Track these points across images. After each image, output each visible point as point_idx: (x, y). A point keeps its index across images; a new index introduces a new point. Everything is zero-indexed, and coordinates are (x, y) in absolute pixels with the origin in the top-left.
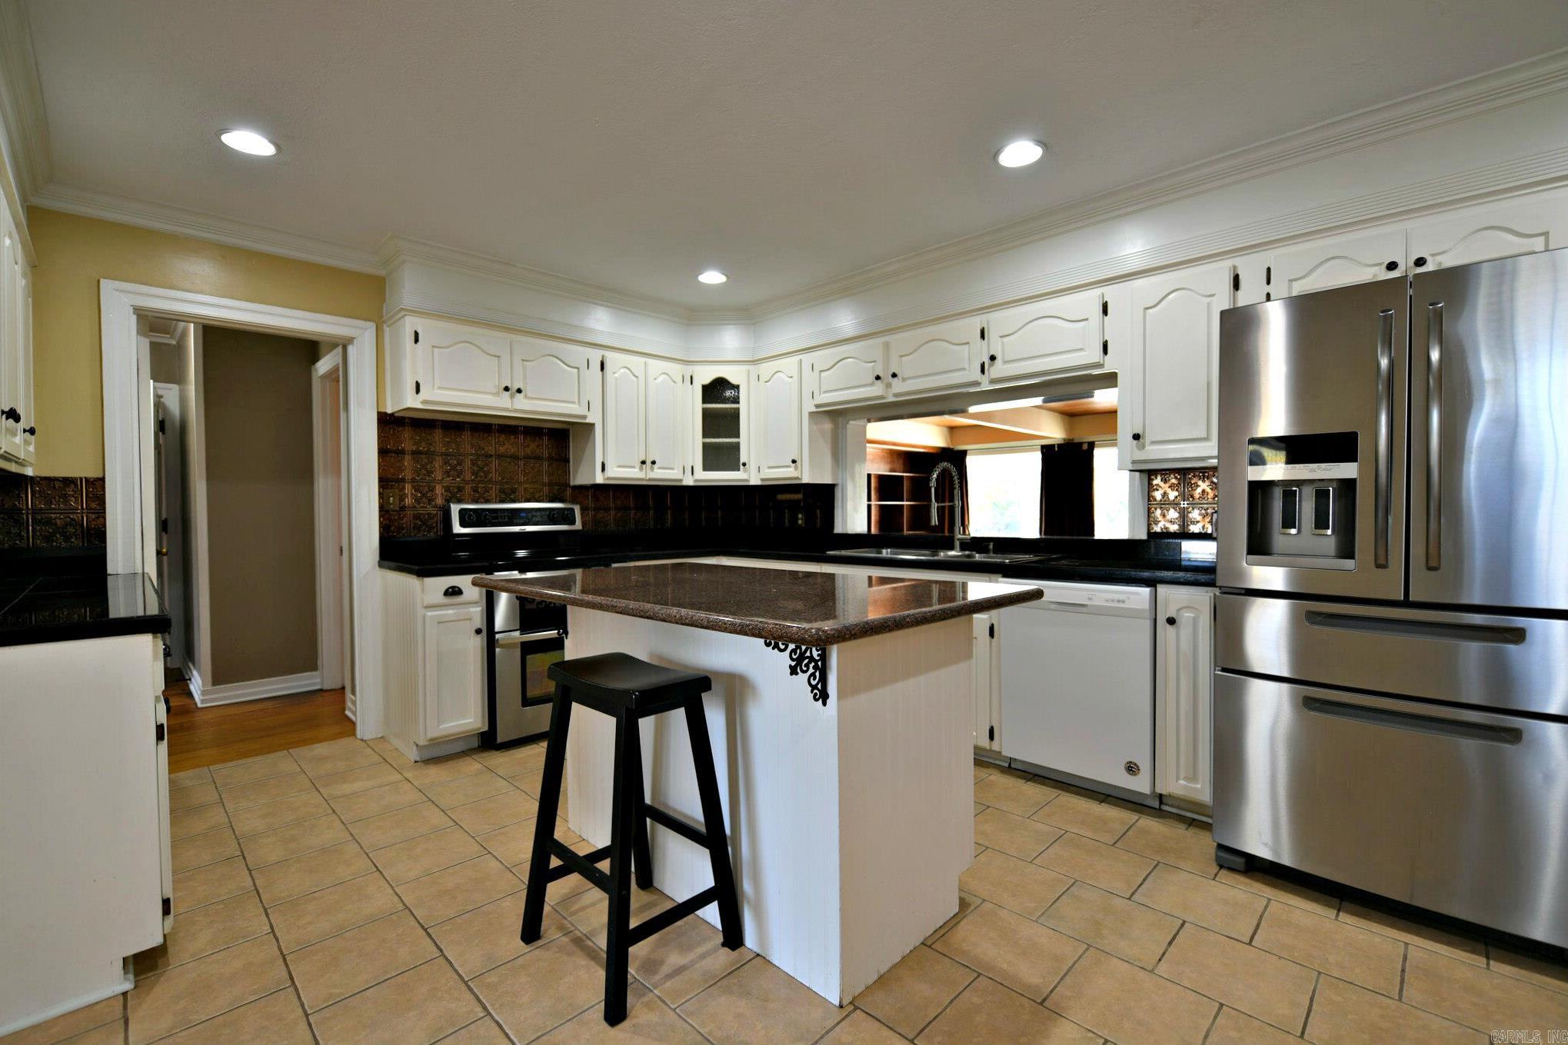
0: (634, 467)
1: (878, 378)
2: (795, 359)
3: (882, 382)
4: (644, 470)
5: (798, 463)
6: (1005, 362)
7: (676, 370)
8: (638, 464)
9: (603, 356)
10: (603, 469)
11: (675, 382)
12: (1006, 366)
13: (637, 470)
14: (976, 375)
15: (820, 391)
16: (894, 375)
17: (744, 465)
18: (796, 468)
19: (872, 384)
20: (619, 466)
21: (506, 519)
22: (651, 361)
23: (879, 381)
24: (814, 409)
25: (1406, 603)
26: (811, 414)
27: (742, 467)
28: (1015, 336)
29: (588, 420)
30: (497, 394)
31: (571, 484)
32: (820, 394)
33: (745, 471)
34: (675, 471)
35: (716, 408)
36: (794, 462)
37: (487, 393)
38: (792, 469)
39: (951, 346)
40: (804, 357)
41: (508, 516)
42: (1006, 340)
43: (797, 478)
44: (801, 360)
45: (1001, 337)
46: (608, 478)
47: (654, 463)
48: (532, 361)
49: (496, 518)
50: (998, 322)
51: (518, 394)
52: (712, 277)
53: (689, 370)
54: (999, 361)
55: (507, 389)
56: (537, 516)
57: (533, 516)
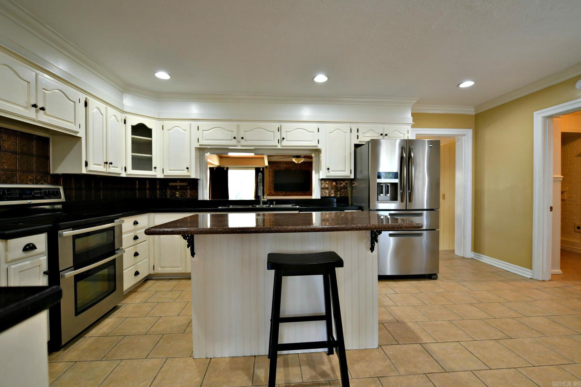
0: (101, 165)
1: (235, 138)
2: (189, 122)
3: (236, 139)
4: (106, 168)
5: (189, 169)
6: (287, 141)
8: (104, 164)
9: (86, 98)
10: (86, 165)
11: (118, 121)
12: (287, 142)
13: (102, 167)
14: (276, 144)
15: (203, 139)
16: (242, 138)
17: (155, 168)
18: (188, 171)
19: (231, 140)
20: (95, 165)
21: (18, 196)
22: (109, 108)
23: (235, 139)
24: (198, 146)
25: (406, 210)
26: (196, 148)
27: (153, 169)
28: (290, 133)
29: (79, 135)
30: (27, 108)
31: (51, 173)
32: (203, 140)
33: (155, 171)
34: (118, 169)
35: (139, 139)
36: (187, 168)
37: (21, 106)
38: (185, 172)
39: (267, 132)
40: (193, 123)
41: (19, 194)
42: (287, 133)
43: (189, 176)
44: (191, 124)
45: (286, 132)
46: (90, 171)
47: (111, 163)
48: (49, 91)
49: (10, 194)
50: (285, 126)
52: (163, 75)
53: (124, 116)
54: (285, 140)
55: (35, 106)
56: (37, 193)
57: (35, 193)
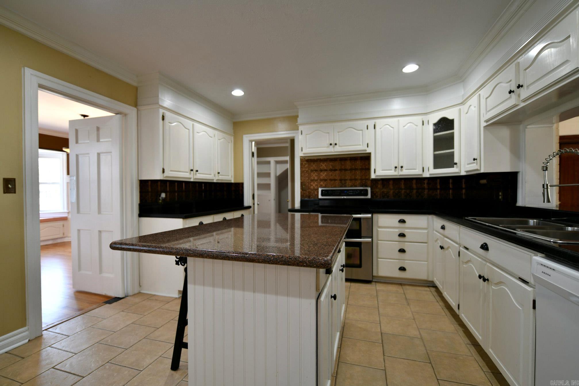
0: (391, 170)
4: (397, 171)
5: (478, 160)
7: (418, 120)
8: (394, 168)
9: (375, 123)
10: (375, 172)
11: (417, 126)
16: (520, 87)
17: (456, 164)
18: (477, 164)
20: (383, 170)
21: (339, 193)
22: (400, 119)
24: (485, 124)
26: (485, 127)
27: (454, 165)
29: (368, 151)
30: (327, 147)
33: (457, 167)
34: (417, 170)
35: (440, 135)
36: (476, 160)
37: (325, 147)
38: (475, 164)
40: (481, 92)
43: (477, 170)
44: (480, 95)
46: (377, 176)
47: (402, 167)
48: (342, 131)
49: (335, 193)
51: (336, 146)
52: (411, 68)
53: (425, 118)
55: (331, 144)
56: (351, 192)
57: (349, 192)
